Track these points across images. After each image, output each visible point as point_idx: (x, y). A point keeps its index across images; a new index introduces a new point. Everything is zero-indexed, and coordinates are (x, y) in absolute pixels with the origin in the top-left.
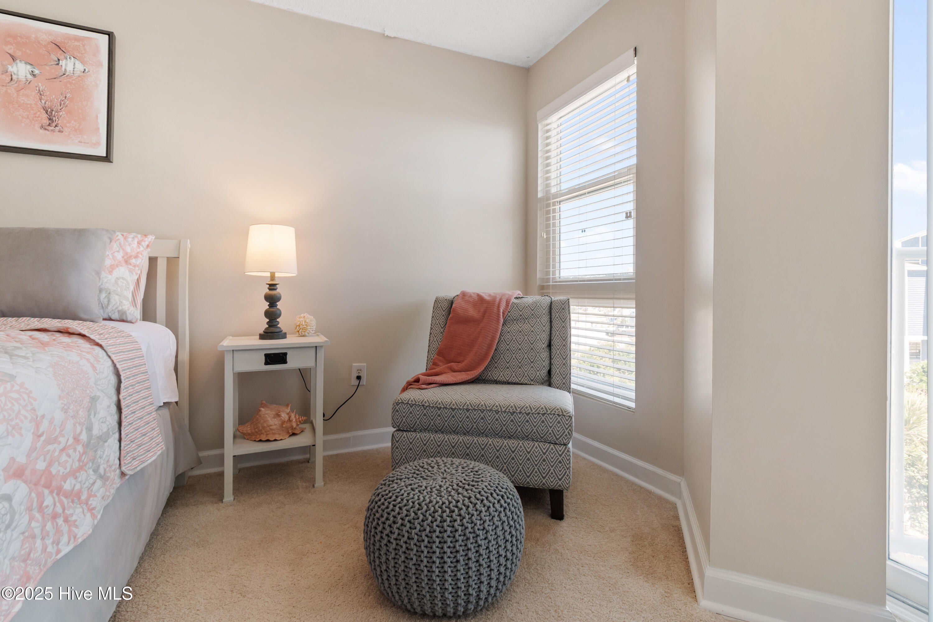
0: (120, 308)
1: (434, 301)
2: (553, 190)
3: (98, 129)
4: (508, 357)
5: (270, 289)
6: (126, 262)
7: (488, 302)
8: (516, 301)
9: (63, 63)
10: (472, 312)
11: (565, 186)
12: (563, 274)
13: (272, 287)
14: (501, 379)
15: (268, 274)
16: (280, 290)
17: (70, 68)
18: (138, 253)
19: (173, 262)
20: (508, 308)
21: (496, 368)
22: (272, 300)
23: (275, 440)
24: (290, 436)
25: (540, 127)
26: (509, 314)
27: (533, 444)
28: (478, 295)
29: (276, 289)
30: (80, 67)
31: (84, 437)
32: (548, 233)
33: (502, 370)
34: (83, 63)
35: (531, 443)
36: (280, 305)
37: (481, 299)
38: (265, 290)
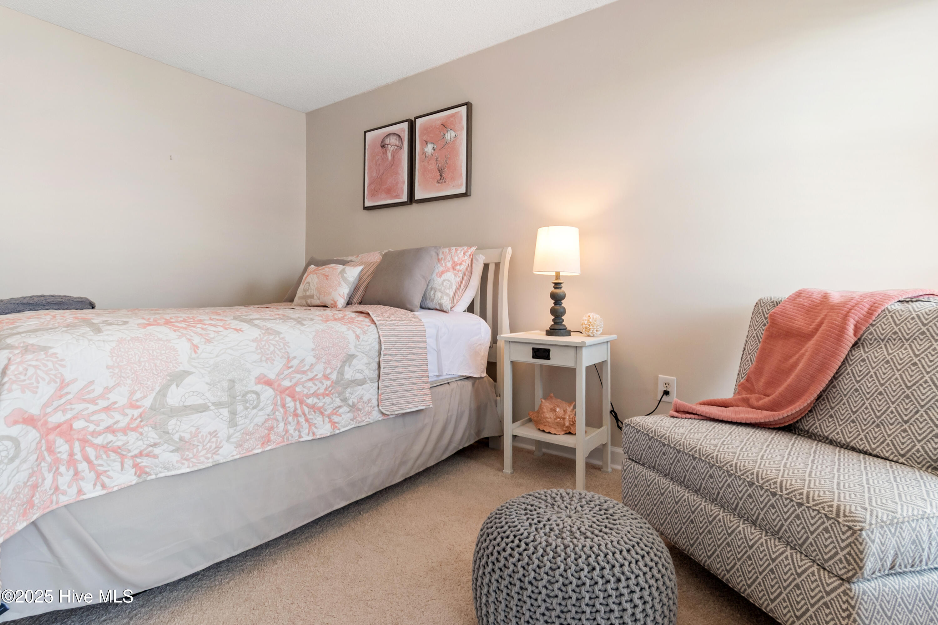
0: (440, 302)
1: (755, 304)
3: (461, 174)
4: (856, 402)
5: (555, 288)
6: (454, 269)
8: (896, 306)
9: (446, 135)
13: (557, 285)
14: (837, 437)
15: (554, 274)
16: (565, 288)
17: (449, 138)
18: (463, 261)
19: (498, 265)
20: (870, 318)
21: (831, 416)
22: (557, 299)
23: (549, 433)
24: (566, 433)
26: (872, 329)
27: (783, 549)
29: (561, 288)
30: (453, 134)
31: (334, 377)
33: (841, 423)
34: (455, 131)
35: (781, 547)
36: (564, 303)
38: (551, 289)
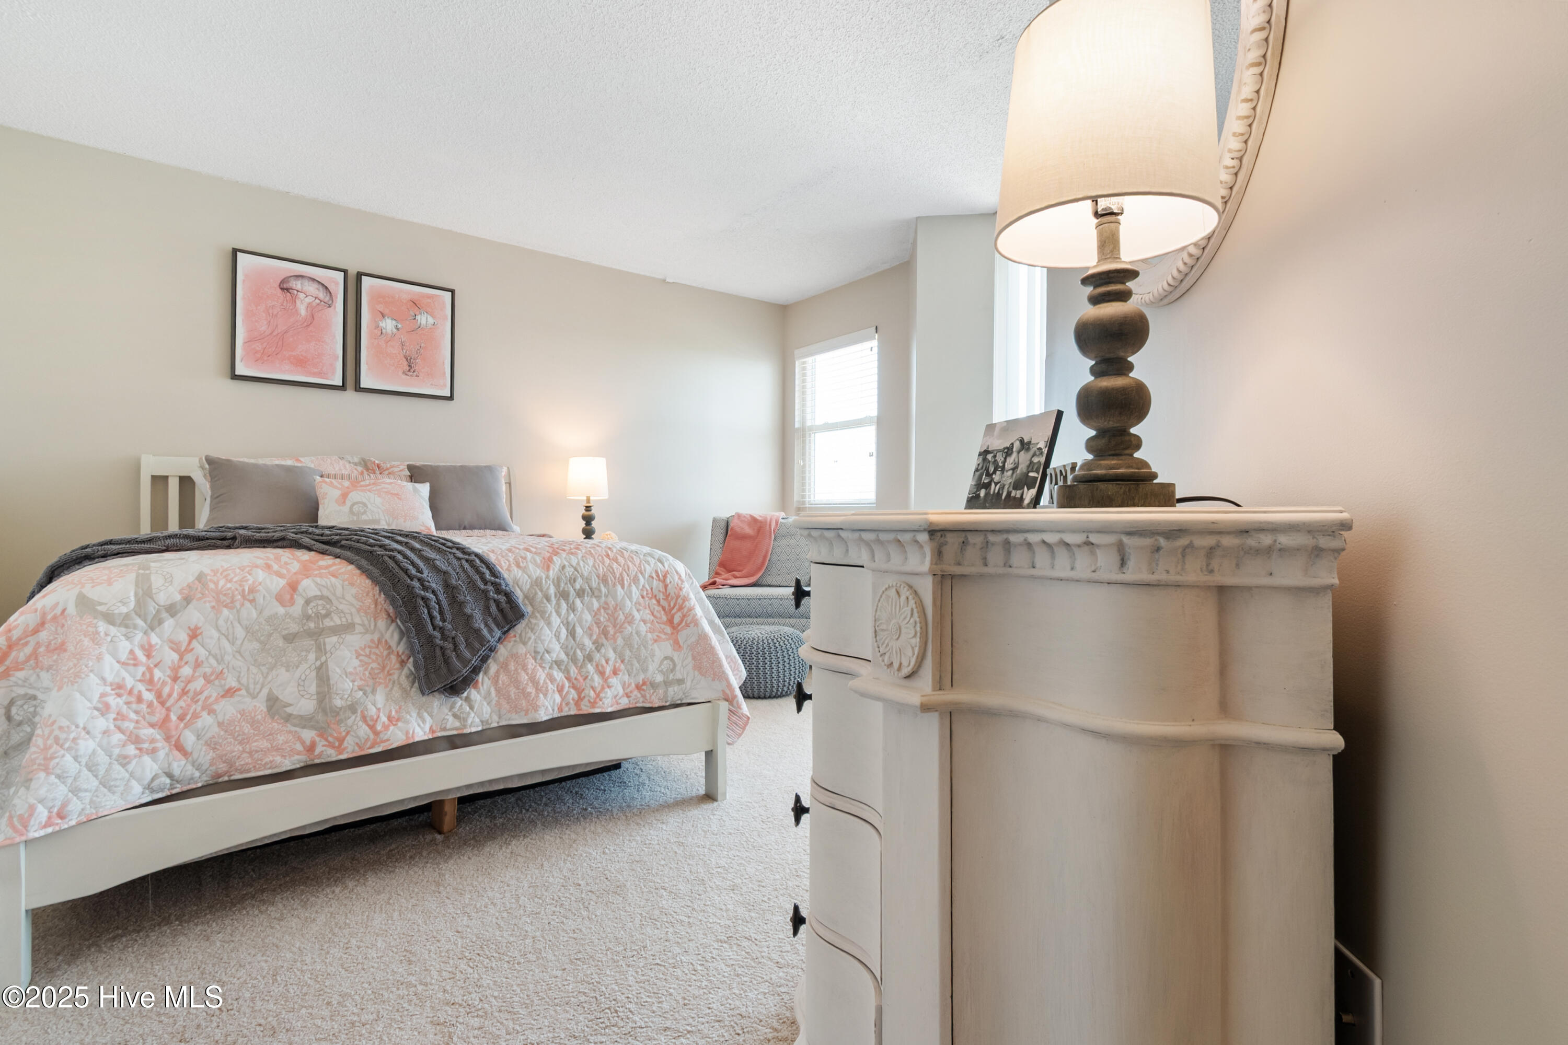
1: (711, 522)
2: (809, 423)
3: (444, 373)
4: (779, 566)
5: (586, 511)
7: (761, 522)
8: (783, 521)
9: (418, 317)
10: (748, 531)
11: (819, 421)
12: (816, 498)
13: (588, 508)
14: (774, 583)
15: (585, 498)
16: (594, 511)
17: (424, 322)
20: (777, 527)
21: (769, 575)
22: (588, 519)
25: (797, 363)
26: (778, 532)
28: (751, 516)
29: (590, 511)
30: (431, 321)
32: (804, 460)
33: (774, 577)
34: (433, 317)
36: (594, 524)
37: (754, 520)
38: (583, 511)
